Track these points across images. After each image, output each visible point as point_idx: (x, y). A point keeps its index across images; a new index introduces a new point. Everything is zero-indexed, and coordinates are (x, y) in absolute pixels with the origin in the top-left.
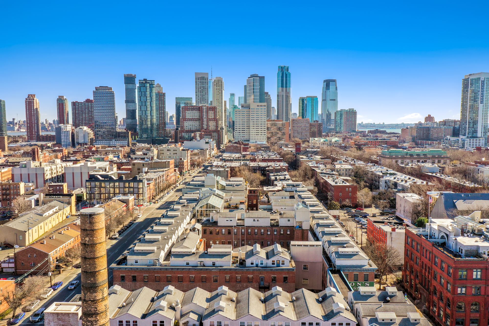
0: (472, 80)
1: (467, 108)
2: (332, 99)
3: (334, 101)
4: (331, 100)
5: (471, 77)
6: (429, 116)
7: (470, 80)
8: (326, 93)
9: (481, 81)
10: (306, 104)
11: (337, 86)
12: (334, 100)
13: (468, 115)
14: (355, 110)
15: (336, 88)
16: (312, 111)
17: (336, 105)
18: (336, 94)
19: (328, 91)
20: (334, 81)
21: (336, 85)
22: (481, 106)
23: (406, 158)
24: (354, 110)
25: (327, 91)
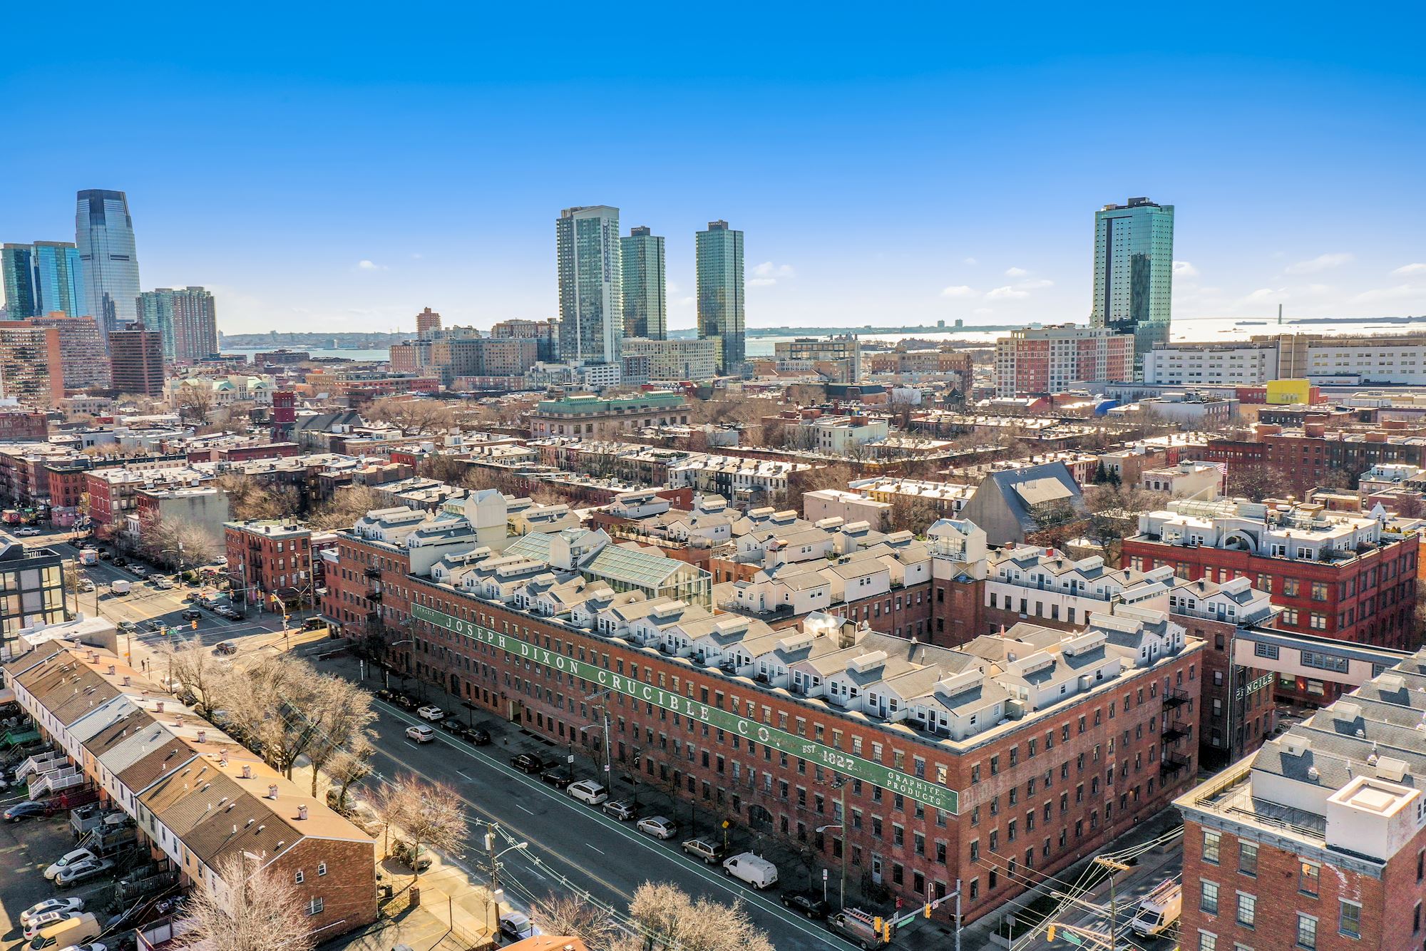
0: (580, 223)
1: (574, 291)
2: (116, 253)
3: (124, 263)
4: (115, 257)
5: (577, 216)
6: (427, 310)
7: (574, 221)
8: (94, 233)
9: (601, 227)
10: (37, 269)
11: (131, 213)
12: (125, 258)
13: (578, 308)
14: (208, 293)
15: (128, 219)
16: (60, 292)
17: (133, 278)
18: (129, 239)
19: (100, 227)
20: (118, 196)
21: (126, 211)
22: (606, 286)
23: (608, 417)
24: (206, 290)
25: (94, 227)
